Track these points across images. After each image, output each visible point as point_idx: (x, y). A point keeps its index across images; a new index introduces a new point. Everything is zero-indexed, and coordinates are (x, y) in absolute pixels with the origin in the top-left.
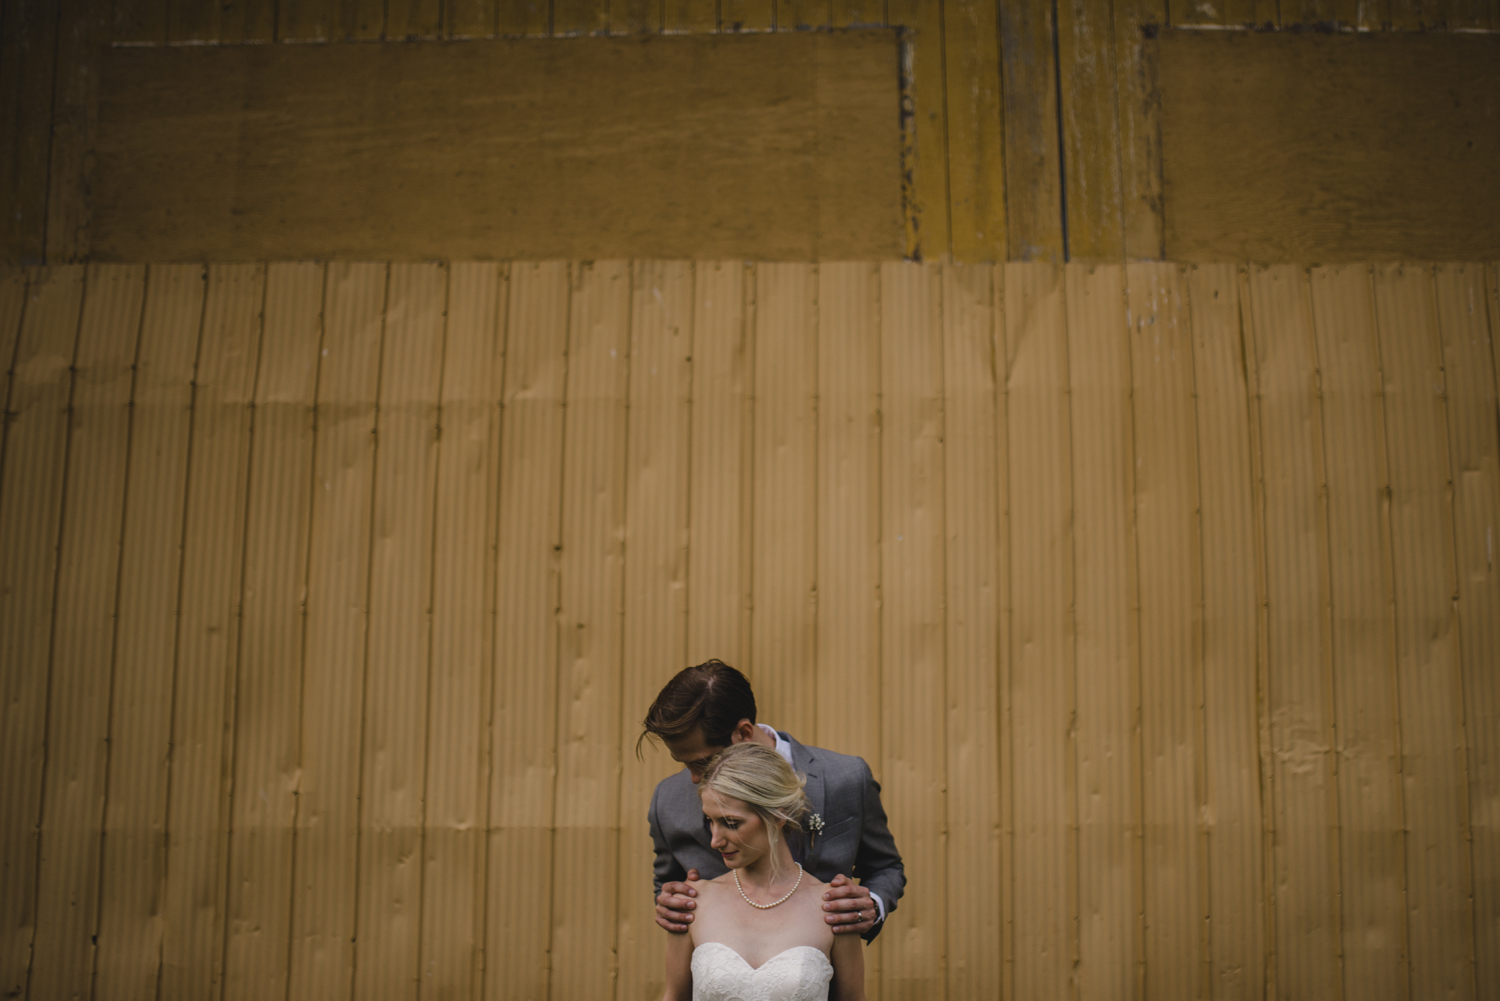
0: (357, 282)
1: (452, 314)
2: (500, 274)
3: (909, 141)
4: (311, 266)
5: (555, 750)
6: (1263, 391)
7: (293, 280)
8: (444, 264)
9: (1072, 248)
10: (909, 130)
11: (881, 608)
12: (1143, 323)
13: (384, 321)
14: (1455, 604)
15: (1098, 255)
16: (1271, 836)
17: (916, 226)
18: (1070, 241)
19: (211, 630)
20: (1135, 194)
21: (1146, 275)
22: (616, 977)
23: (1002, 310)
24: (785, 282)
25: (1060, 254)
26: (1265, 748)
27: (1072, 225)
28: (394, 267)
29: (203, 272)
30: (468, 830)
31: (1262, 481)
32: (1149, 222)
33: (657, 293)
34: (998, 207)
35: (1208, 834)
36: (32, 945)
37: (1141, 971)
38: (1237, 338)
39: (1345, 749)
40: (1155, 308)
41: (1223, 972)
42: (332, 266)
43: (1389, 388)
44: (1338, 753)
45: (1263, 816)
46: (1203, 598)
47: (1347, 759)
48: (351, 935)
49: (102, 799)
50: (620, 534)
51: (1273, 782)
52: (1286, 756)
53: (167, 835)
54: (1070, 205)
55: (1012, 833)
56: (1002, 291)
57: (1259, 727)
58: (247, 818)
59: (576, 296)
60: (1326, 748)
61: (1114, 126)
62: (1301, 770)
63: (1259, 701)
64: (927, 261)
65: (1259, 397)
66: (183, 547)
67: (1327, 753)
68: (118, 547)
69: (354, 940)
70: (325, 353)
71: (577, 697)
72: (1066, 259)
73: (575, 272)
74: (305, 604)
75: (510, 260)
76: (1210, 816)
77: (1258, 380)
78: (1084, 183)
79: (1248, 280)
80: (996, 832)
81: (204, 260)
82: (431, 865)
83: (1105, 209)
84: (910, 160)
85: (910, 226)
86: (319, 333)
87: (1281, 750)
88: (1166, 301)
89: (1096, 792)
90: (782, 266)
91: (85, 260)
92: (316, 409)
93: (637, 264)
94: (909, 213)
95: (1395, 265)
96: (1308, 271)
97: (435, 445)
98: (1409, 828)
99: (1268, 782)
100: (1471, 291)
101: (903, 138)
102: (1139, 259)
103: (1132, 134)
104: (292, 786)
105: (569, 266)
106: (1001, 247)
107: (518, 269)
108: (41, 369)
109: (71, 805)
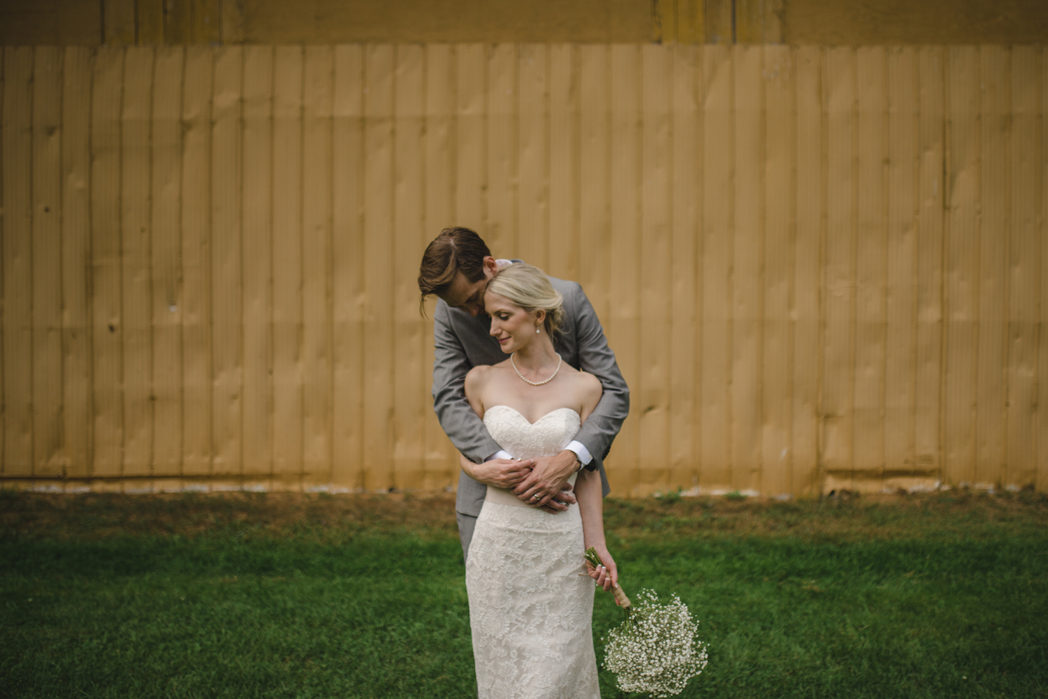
0: (380, 54)
1: (428, 71)
2: (452, 50)
4: (356, 46)
6: (829, 112)
7: (347, 53)
8: (423, 45)
9: (737, 37)
11: (641, 217)
12: (771, 77)
13: (394, 75)
14: (917, 216)
15: (750, 41)
16: (823, 324)
17: (660, 26)
18: (737, 33)
20: (770, 9)
21: (773, 51)
23: (702, 69)
24: (593, 55)
25: (731, 40)
26: (822, 284)
27: (737, 26)
28: (398, 47)
29: (302, 49)
31: (826, 155)
32: (776, 24)
33: (531, 60)
34: (701, 16)
35: (794, 323)
36: (242, 376)
37: (760, 385)
38: (818, 85)
39: (860, 285)
40: (778, 69)
41: (798, 386)
42: (367, 46)
43: (891, 110)
44: (856, 287)
45: (820, 315)
46: (795, 212)
47: (861, 289)
48: (391, 370)
49: (270, 308)
50: (514, 181)
51: (825, 300)
52: (832, 288)
53: (302, 325)
54: (737, 15)
55: (701, 323)
56: (702, 60)
57: (819, 275)
58: (340, 317)
59: (490, 61)
60: (851, 284)
62: (839, 294)
63: (820, 262)
64: (665, 44)
65: (827, 115)
67: (851, 286)
69: (393, 373)
70: (366, 91)
72: (734, 43)
73: (490, 50)
74: (363, 215)
75: (457, 43)
76: (794, 315)
77: (827, 106)
79: (825, 54)
80: (694, 322)
81: (302, 43)
83: (755, 17)
85: (657, 26)
86: (363, 80)
87: (830, 285)
88: (783, 65)
89: (741, 303)
90: (593, 47)
91: (242, 43)
92: (363, 119)
93: (521, 45)
94: (656, 19)
95: (899, 47)
96: (855, 49)
97: (423, 136)
98: (888, 321)
99: (823, 300)
100: (936, 61)
102: (771, 43)
104: (360, 301)
105: (486, 46)
106: (702, 37)
107: (461, 48)
108: (225, 100)
109: (255, 311)
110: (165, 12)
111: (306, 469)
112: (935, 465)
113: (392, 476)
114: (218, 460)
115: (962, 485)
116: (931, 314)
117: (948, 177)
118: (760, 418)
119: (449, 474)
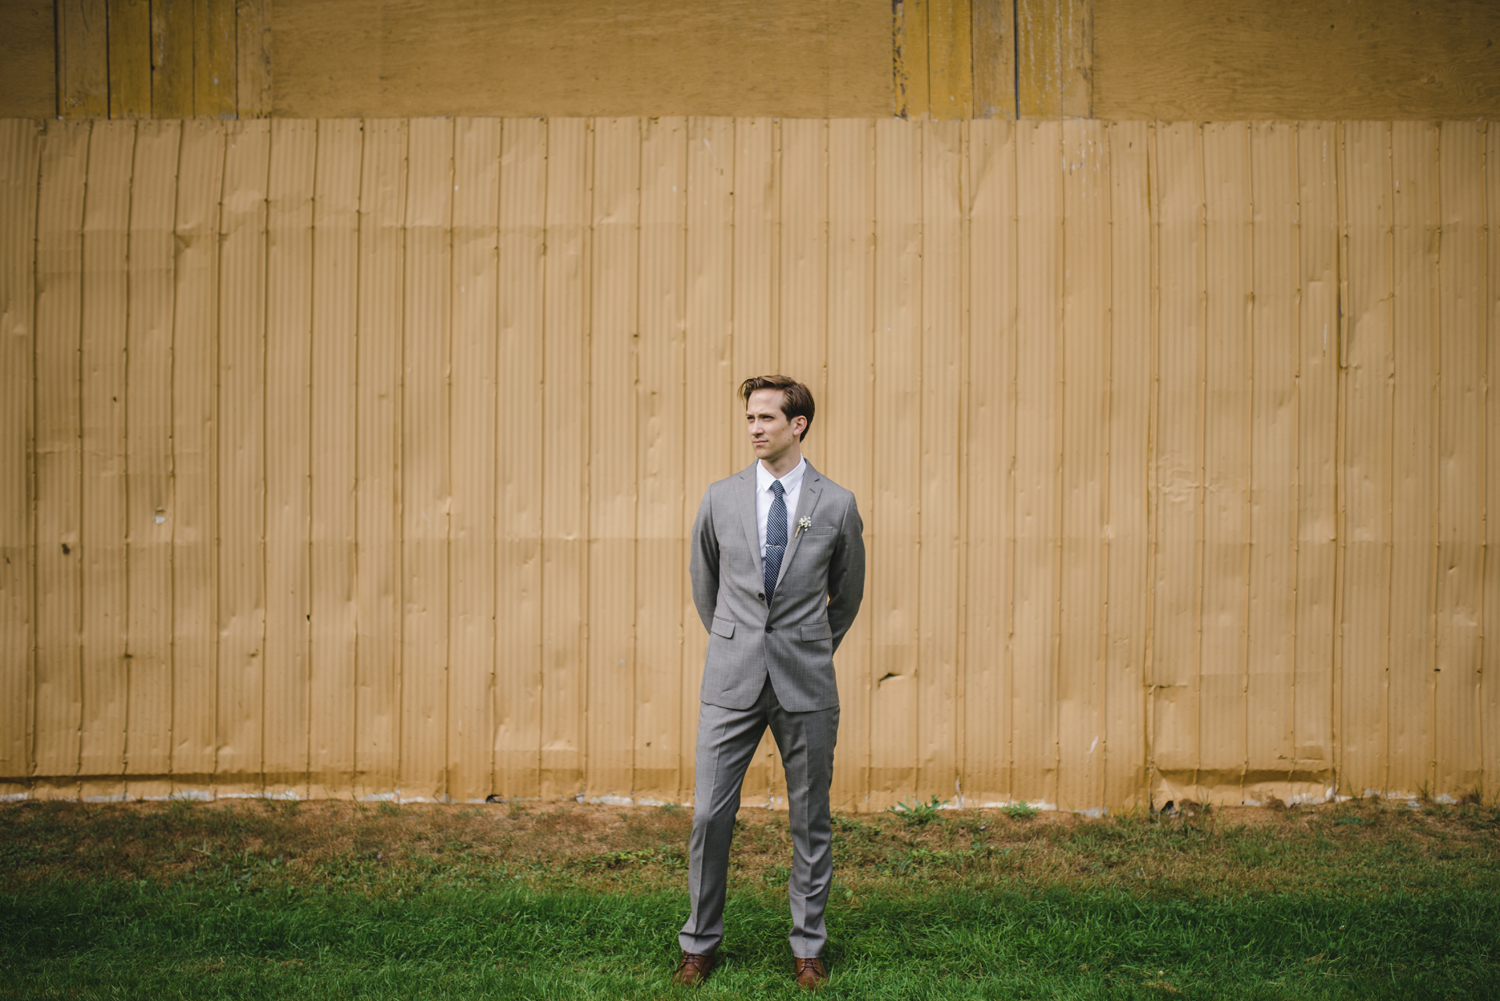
0: (478, 133)
1: (551, 158)
2: (588, 127)
3: (899, 23)
4: (443, 120)
5: (637, 483)
6: (1162, 220)
7: (429, 131)
8: (544, 119)
9: (1022, 109)
10: (900, 14)
11: (874, 380)
12: (1074, 167)
13: (500, 163)
14: (1297, 380)
15: (1042, 114)
16: (1154, 547)
17: (904, 91)
18: (1020, 103)
19: (381, 396)
20: (1072, 66)
21: (1078, 130)
22: (683, 644)
23: (968, 157)
24: (803, 134)
25: (1013, 114)
26: (1152, 484)
27: (1022, 91)
28: (506, 121)
29: (361, 125)
30: (574, 540)
31: (1158, 288)
32: (1082, 87)
33: (706, 142)
34: (966, 75)
35: (1109, 545)
36: (264, 622)
37: (1057, 640)
38: (1145, 179)
39: (1210, 485)
40: (1083, 155)
41: (1115, 642)
42: (459, 120)
43: (1257, 218)
44: (1205, 488)
45: (1148, 532)
46: (1111, 375)
47: (1212, 492)
48: (492, 615)
49: (308, 519)
50: (682, 326)
51: (1157, 508)
52: (1167, 490)
53: (356, 544)
54: (1021, 75)
55: (967, 543)
56: (968, 142)
57: (1148, 469)
58: (413, 533)
59: (645, 144)
60: (1197, 484)
61: (1058, 12)
62: (1178, 500)
63: (1150, 450)
64: (912, 118)
65: (1159, 225)
66: (357, 335)
67: (1197, 488)
68: (309, 335)
69: (494, 618)
70: (457, 188)
71: (652, 446)
72: (1017, 118)
73: (645, 126)
74: (450, 377)
75: (595, 116)
76: (1110, 532)
77: (1159, 212)
78: (1032, 57)
79: (1155, 134)
80: (956, 542)
81: (360, 116)
82: (547, 565)
83: (1049, 78)
84: (899, 37)
85: (899, 89)
86: (452, 172)
87: (1164, 485)
88: (1092, 150)
89: (1029, 514)
90: (801, 121)
91: (269, 116)
92: (452, 231)
93: (691, 119)
94: (899, 80)
95: (1269, 122)
96: (1202, 127)
97: (542, 258)
98: (1254, 542)
99: (1153, 508)
100: (1325, 144)
101: (895, 20)
102: (1073, 117)
103: (1071, 18)
104: (445, 509)
105: (640, 121)
106: (968, 107)
107: (601, 123)
108: (243, 201)
109: (286, 523)
110: (153, 68)
111: (360, 768)
112: (1326, 764)
113: (493, 777)
114: (226, 751)
115: (1368, 794)
116: (1319, 532)
117: (1344, 321)
118: (1058, 688)
119: (579, 774)
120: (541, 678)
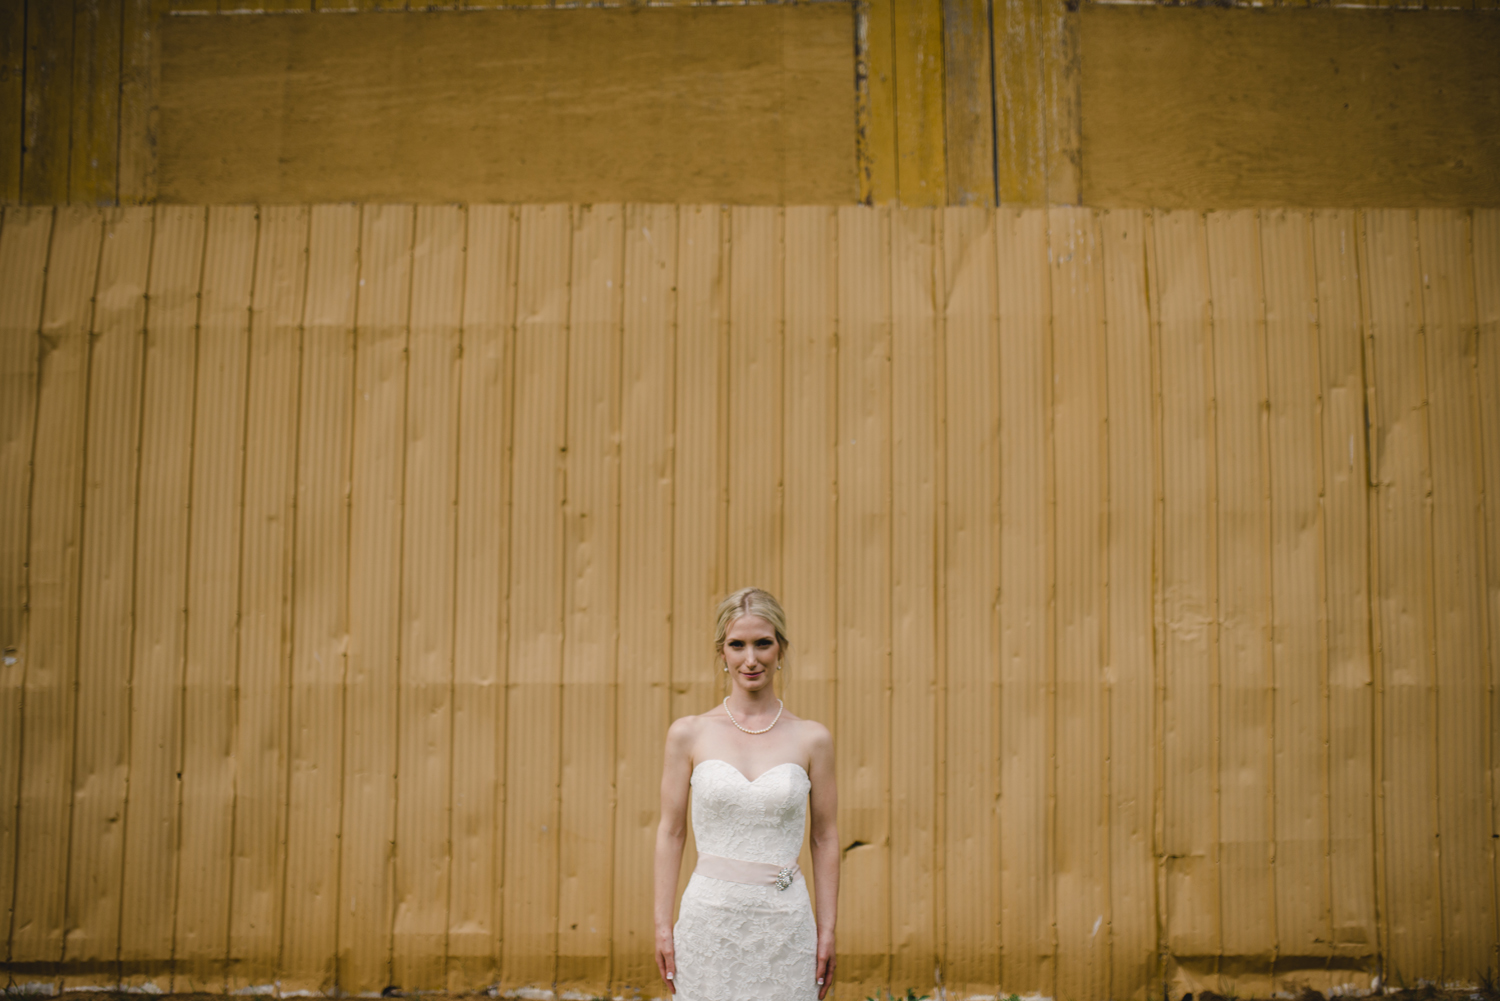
0: (388, 221)
1: (470, 250)
2: (512, 215)
3: (863, 101)
4: (348, 208)
5: (563, 619)
6: (1163, 319)
7: (332, 220)
8: (463, 206)
9: (1002, 195)
10: (863, 92)
11: (837, 501)
12: (1062, 260)
13: (412, 256)
14: (1321, 500)
15: (1024, 200)
16: (1162, 693)
17: (869, 175)
18: (1001, 188)
19: (270, 519)
20: (1057, 149)
21: (1066, 218)
22: (615, 807)
23: (942, 248)
24: (755, 223)
25: (992, 200)
26: (1159, 619)
27: (1002, 175)
28: (420, 209)
29: (255, 213)
30: (490, 686)
31: (1161, 395)
32: (1068, 173)
33: (646, 232)
34: (938, 158)
35: (1110, 690)
36: (128, 781)
37: (1052, 803)
38: (1142, 273)
39: (1226, 619)
40: (1072, 247)
41: (1119, 804)
42: (367, 207)
43: (1270, 317)
44: (1219, 624)
45: (1156, 676)
46: (1109, 493)
47: (1227, 629)
48: (393, 772)
49: (182, 660)
50: (616, 438)
51: (1165, 648)
52: (1176, 626)
53: (237, 690)
54: (1001, 157)
55: (946, 689)
56: (942, 231)
57: (1154, 602)
58: (303, 676)
59: (577, 234)
60: (1209, 619)
61: (1040, 88)
62: (1188, 637)
63: (1155, 580)
64: (878, 206)
65: (1159, 324)
66: (245, 448)
67: (1210, 624)
68: (189, 449)
69: (396, 777)
70: (362, 283)
71: (581, 575)
72: (997, 204)
73: (576, 213)
74: (350, 496)
75: (519, 203)
76: (1111, 675)
77: (1159, 310)
78: (1013, 139)
79: (1152, 223)
80: (933, 688)
81: (256, 202)
82: (459, 715)
83: (1031, 161)
84: (863, 118)
85: (863, 175)
86: (356, 266)
87: (1172, 620)
88: (1082, 241)
89: (1017, 655)
90: (753, 209)
91: (154, 202)
92: (355, 331)
93: (629, 206)
94: (863, 164)
95: (1279, 211)
96: (1204, 216)
97: (457, 363)
98: (1278, 686)
99: (1160, 647)
100: (1343, 234)
101: (858, 98)
102: (1059, 204)
103: (1055, 96)
104: (341, 649)
105: (571, 209)
106: (941, 194)
107: (527, 211)
108: (119, 297)
109: (156, 664)
110: (24, 149)
111: (234, 954)
112: (1370, 948)
113: (390, 965)
114: (77, 935)
115: (1421, 984)
116: (1352, 674)
117: (1373, 432)
118: (1053, 860)
119: (493, 963)
120: (449, 848)
